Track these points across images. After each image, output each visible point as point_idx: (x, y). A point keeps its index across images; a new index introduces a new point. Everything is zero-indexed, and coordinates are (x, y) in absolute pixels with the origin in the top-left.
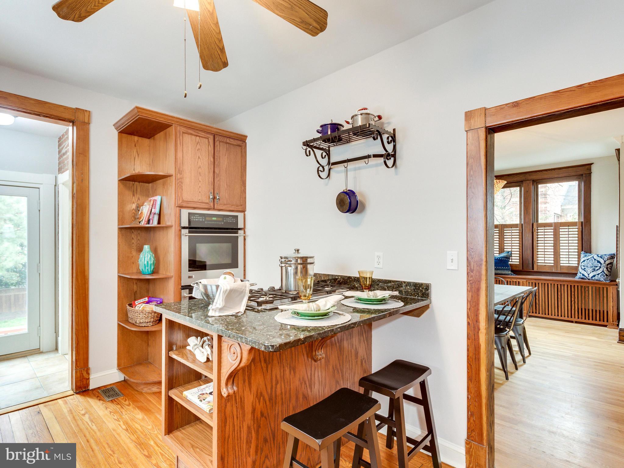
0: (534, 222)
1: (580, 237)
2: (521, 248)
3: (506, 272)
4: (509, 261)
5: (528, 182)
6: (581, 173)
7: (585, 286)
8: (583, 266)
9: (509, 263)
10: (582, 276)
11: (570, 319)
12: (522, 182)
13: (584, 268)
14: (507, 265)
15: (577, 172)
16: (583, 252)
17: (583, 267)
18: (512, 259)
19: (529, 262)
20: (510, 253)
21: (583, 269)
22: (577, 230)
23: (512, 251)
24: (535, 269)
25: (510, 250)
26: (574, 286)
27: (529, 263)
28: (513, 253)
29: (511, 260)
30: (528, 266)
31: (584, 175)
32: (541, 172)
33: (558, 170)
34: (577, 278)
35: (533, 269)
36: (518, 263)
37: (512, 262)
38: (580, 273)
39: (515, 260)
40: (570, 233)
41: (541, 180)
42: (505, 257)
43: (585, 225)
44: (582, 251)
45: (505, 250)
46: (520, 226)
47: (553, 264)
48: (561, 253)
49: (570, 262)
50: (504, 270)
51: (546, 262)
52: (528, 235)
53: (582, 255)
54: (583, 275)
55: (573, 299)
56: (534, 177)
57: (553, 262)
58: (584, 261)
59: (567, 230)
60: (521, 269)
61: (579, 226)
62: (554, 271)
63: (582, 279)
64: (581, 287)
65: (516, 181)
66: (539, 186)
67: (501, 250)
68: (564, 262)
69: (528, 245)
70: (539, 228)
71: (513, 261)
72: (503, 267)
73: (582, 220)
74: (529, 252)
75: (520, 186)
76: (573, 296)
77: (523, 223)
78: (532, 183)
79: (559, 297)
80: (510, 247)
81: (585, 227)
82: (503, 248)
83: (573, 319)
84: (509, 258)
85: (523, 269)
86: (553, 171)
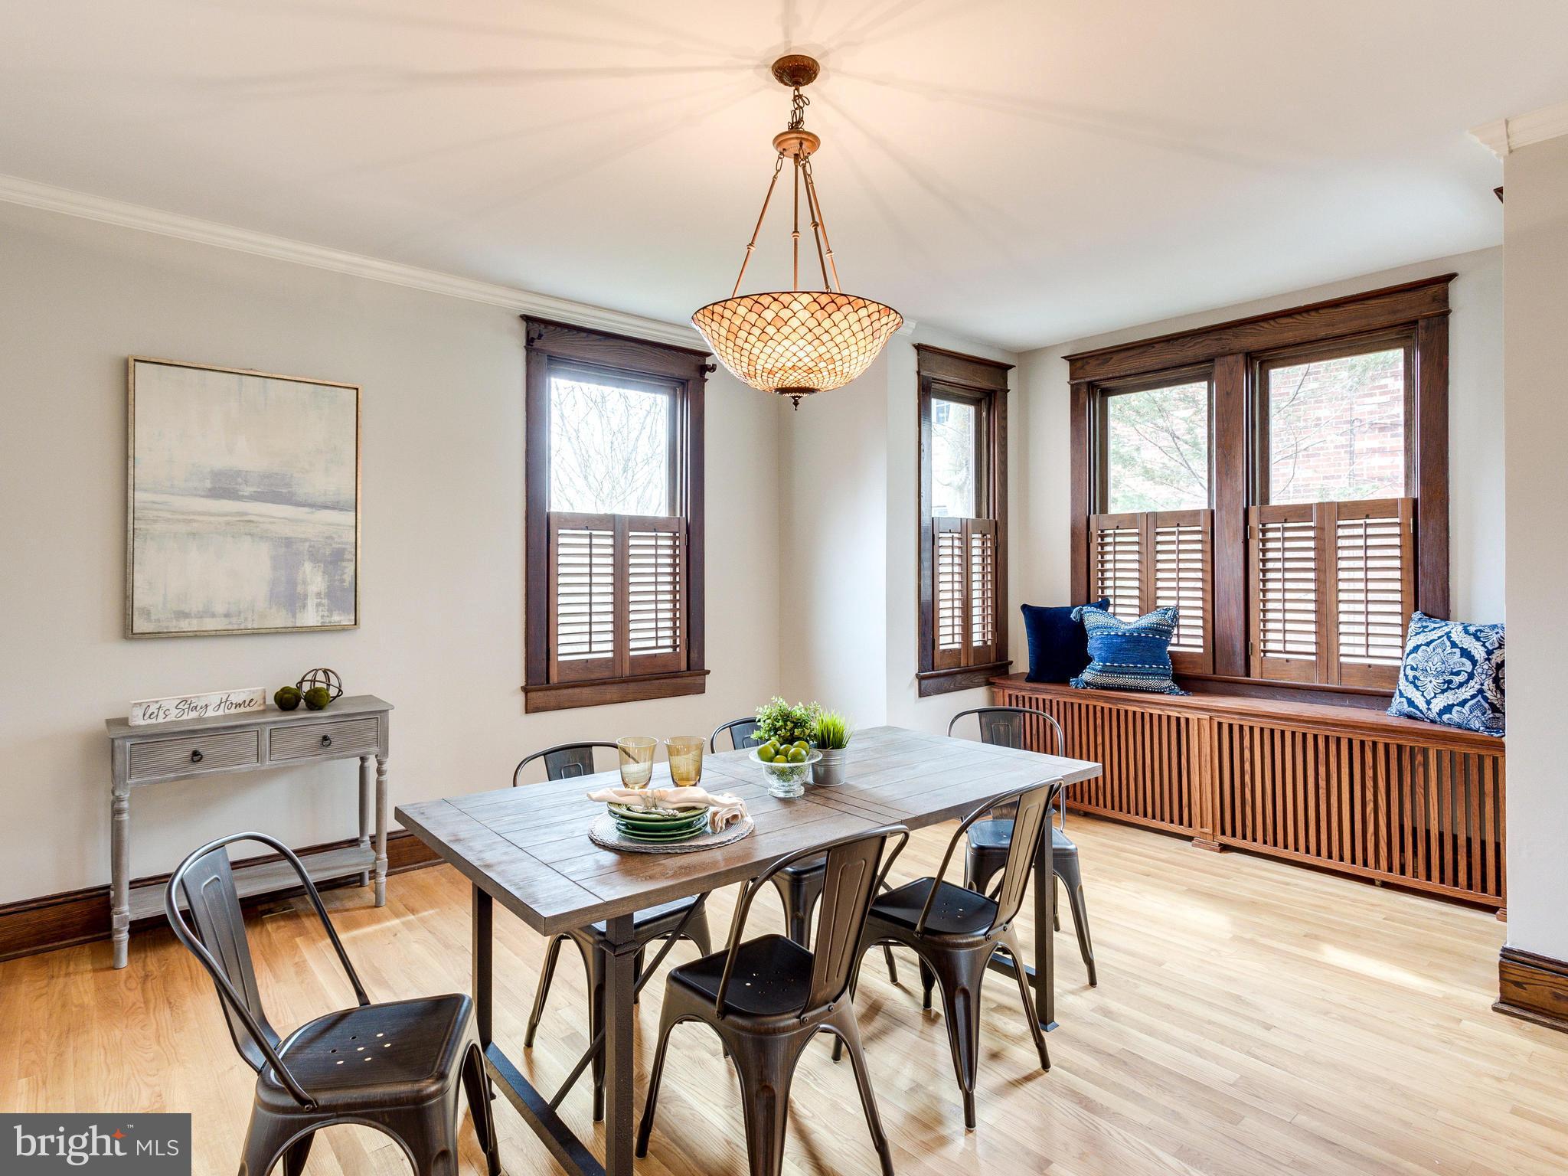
0: (1254, 504)
1: (1410, 555)
2: (1209, 598)
3: (1153, 682)
4: (1167, 643)
5: (1230, 359)
6: (1411, 314)
7: (1412, 748)
8: (1413, 668)
9: (1170, 648)
10: (1406, 708)
11: (1358, 869)
12: (1210, 360)
13: (1415, 677)
14: (1159, 659)
15: (1395, 312)
16: (1417, 615)
17: (1411, 673)
18: (1178, 635)
19: (1233, 646)
20: (1170, 612)
21: (1411, 679)
22: (1397, 530)
23: (1178, 607)
24: (1255, 676)
25: (1173, 603)
26: (1375, 744)
27: (1234, 653)
28: (1182, 612)
29: (1174, 640)
30: (1230, 663)
31: (1421, 323)
32: (1272, 322)
33: (1331, 310)
34: (1389, 717)
35: (1248, 674)
36: (1201, 650)
37: (1178, 645)
38: (1401, 695)
39: (1189, 640)
40: (1371, 542)
41: (1275, 349)
42: (1156, 630)
43: (1424, 513)
44: (1416, 609)
45: (1160, 603)
46: (1205, 521)
47: (1313, 658)
48: (1343, 618)
49: (1372, 651)
50: (1147, 674)
51: (1290, 647)
52: (1229, 552)
53: (1413, 626)
54: (1411, 703)
55: (1369, 796)
56: (1252, 340)
57: (1312, 649)
58: (1416, 649)
59: (1360, 531)
60: (1208, 671)
61: (1404, 516)
62: (1317, 684)
63: (1410, 717)
64: (1400, 748)
65: (1192, 360)
66: (1272, 372)
67: (1147, 602)
68: (1351, 649)
69: (1232, 588)
70: (1269, 526)
71: (1183, 641)
72: (1144, 663)
73: (1417, 493)
74: (1236, 612)
75: (1206, 376)
76: (1369, 784)
77: (1215, 508)
78: (1242, 363)
79: (1322, 784)
80: (1174, 594)
81: (1425, 518)
82: (1151, 596)
83: (1369, 872)
84: (1169, 633)
85: (1214, 673)
86: (1313, 313)
